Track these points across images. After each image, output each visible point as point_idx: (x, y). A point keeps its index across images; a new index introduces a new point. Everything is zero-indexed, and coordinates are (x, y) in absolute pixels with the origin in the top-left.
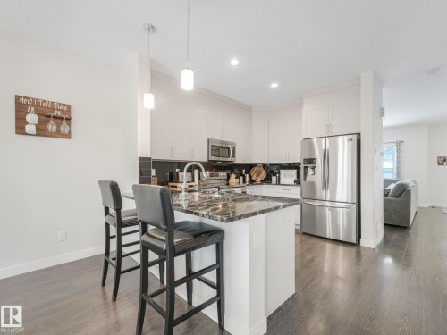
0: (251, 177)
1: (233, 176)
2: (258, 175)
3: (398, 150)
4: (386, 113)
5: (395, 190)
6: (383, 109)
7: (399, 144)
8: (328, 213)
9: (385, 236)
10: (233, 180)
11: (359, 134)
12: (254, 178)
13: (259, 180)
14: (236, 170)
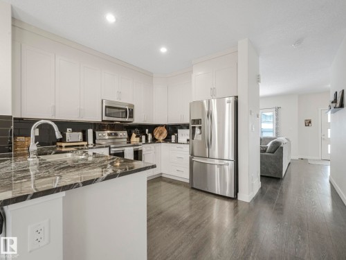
0: (153, 136)
1: (134, 135)
2: (160, 135)
3: (277, 115)
4: (262, 80)
5: (272, 147)
6: (259, 76)
7: (277, 109)
8: (217, 170)
9: (261, 188)
10: (134, 139)
11: (237, 97)
12: (157, 137)
13: (161, 138)
14: (137, 130)
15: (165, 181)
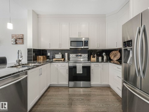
2: (115, 56)
12: (112, 58)
15: (111, 91)
